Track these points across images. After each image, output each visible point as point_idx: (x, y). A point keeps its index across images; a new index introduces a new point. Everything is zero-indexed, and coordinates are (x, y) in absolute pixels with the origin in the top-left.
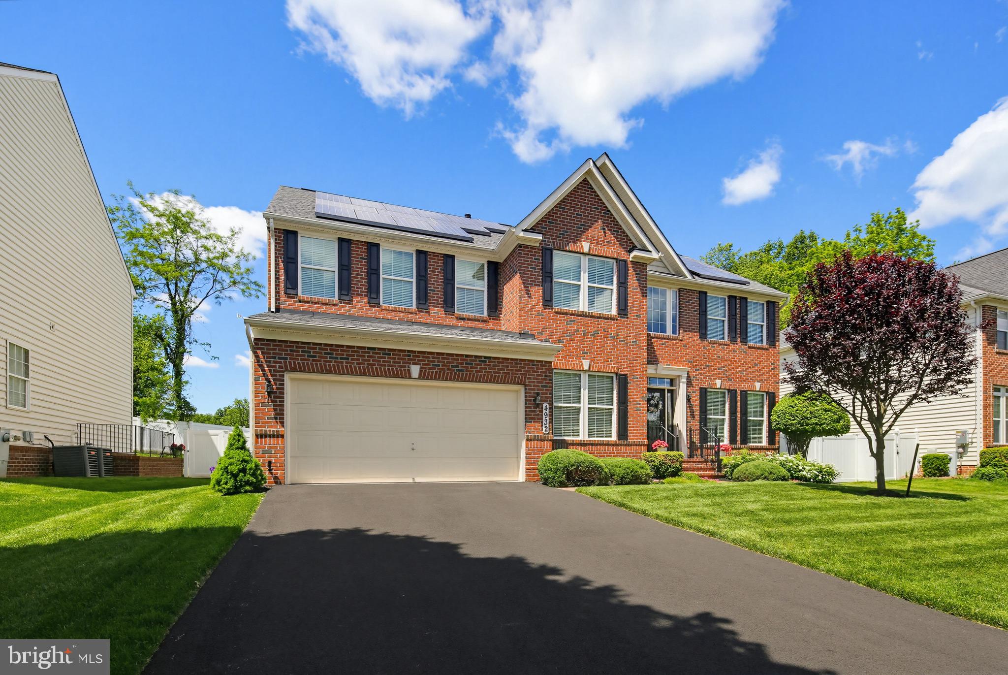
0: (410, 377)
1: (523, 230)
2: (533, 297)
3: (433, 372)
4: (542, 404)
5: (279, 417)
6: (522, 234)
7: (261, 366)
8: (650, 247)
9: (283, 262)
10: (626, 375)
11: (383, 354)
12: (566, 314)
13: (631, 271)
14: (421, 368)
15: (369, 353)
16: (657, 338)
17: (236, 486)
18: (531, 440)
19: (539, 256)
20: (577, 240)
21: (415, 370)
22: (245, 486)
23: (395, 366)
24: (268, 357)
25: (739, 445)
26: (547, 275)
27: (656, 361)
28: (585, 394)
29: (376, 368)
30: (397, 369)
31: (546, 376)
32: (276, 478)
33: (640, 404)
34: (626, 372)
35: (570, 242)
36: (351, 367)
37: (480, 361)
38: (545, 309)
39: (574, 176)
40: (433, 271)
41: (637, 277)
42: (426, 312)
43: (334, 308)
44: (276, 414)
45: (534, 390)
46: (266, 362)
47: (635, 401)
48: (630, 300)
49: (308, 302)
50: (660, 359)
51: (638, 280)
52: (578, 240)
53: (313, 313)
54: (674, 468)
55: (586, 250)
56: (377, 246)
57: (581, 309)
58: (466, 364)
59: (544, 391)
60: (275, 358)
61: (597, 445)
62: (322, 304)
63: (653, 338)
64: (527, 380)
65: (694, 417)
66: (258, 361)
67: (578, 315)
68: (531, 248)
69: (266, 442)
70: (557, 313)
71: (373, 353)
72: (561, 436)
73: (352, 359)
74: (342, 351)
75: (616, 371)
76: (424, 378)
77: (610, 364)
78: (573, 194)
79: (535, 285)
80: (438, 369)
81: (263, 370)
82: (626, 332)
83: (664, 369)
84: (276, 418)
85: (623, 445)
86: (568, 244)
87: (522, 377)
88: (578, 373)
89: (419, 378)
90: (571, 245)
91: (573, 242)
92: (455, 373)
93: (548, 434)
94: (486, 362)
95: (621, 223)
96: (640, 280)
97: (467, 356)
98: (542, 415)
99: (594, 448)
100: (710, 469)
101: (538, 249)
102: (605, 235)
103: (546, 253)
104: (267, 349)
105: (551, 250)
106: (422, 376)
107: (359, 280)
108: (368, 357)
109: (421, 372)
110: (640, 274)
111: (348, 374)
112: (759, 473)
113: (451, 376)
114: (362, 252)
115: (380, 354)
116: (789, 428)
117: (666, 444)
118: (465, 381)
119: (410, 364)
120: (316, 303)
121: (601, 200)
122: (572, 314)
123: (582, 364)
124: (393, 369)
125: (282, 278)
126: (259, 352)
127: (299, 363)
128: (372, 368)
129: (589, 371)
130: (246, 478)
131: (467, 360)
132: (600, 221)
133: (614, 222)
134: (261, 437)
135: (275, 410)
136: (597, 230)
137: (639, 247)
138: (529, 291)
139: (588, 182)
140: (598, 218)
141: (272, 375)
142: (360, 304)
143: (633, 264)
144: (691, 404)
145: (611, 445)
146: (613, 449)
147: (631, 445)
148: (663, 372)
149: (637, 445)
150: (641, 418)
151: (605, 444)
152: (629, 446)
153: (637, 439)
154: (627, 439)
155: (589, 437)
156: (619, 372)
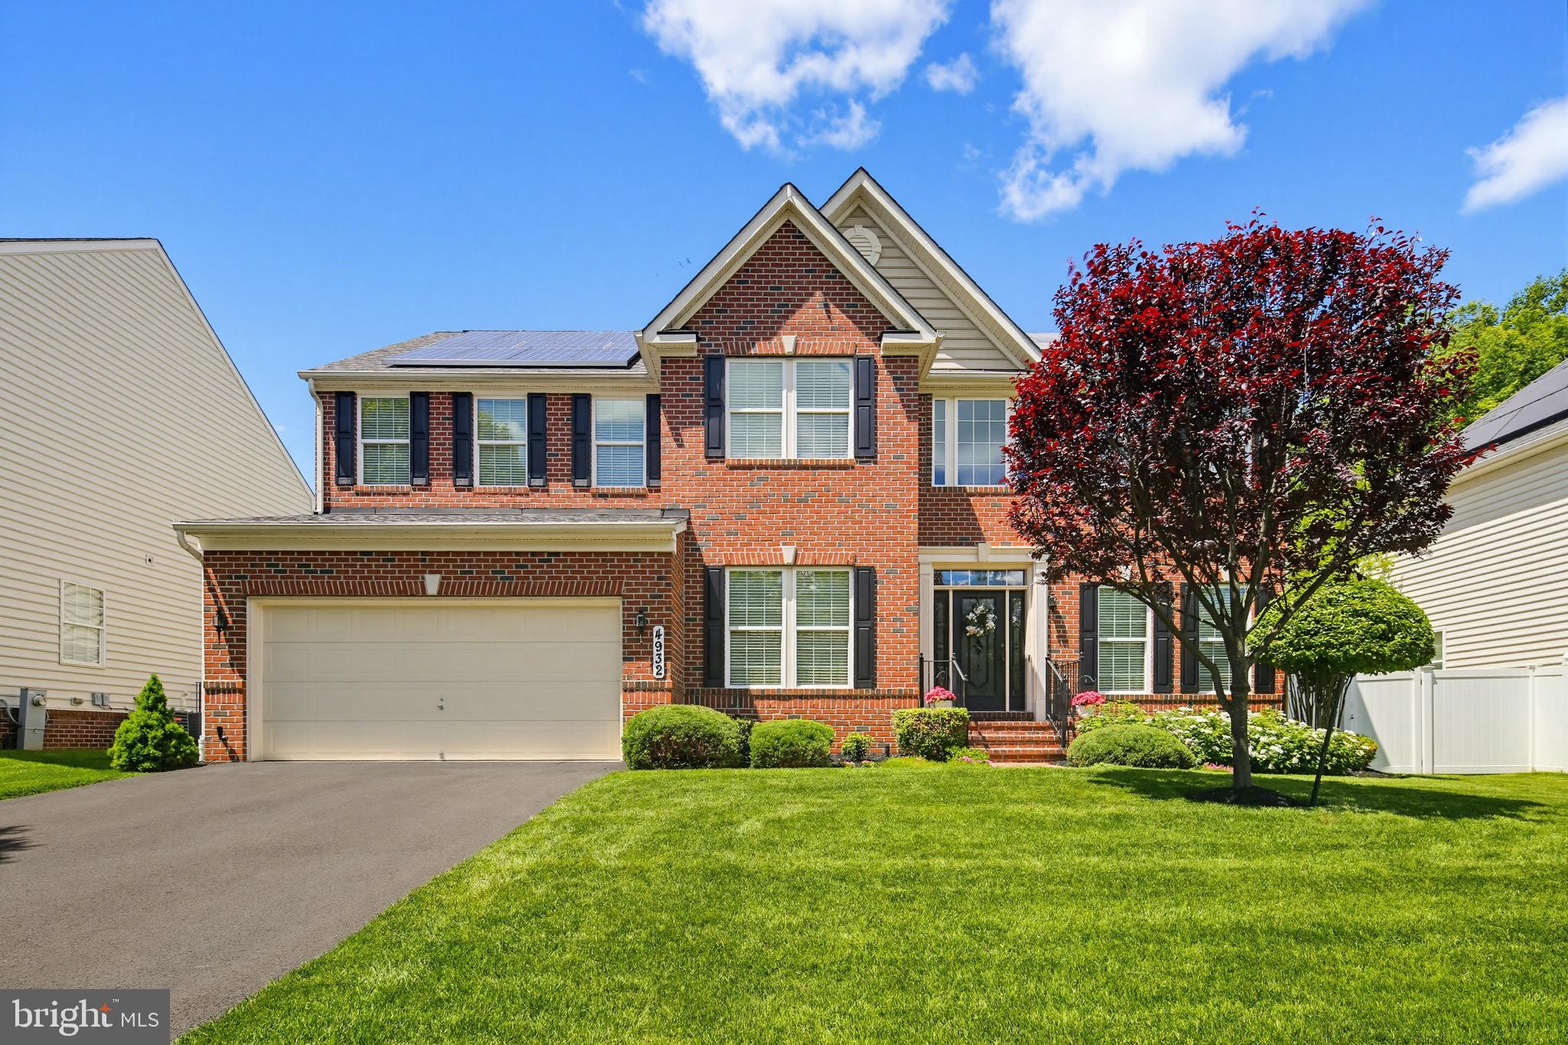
0: (424, 594)
1: (659, 333)
2: (686, 445)
3: (460, 584)
4: (651, 628)
5: (239, 662)
6: (657, 340)
7: (212, 590)
8: (916, 324)
9: (334, 439)
10: (871, 570)
11: (384, 560)
12: (750, 467)
13: (884, 374)
14: (443, 578)
15: (362, 560)
16: (982, 495)
17: (131, 761)
18: (632, 690)
19: (699, 372)
20: (771, 334)
21: (432, 582)
22: (143, 762)
23: (402, 578)
24: (221, 577)
25: (1177, 693)
26: (714, 405)
27: (980, 539)
28: (789, 608)
29: (373, 583)
30: (404, 583)
31: (659, 578)
32: (232, 751)
33: (901, 620)
34: (872, 564)
35: (758, 340)
36: (335, 583)
37: (540, 561)
38: (710, 463)
39: (758, 219)
40: (554, 424)
41: (895, 384)
42: (543, 491)
43: (405, 498)
44: (232, 659)
45: (638, 603)
46: (220, 584)
47: (891, 614)
48: (882, 429)
49: (369, 494)
50: (987, 535)
51: (898, 390)
52: (775, 334)
53: (375, 510)
54: (934, 739)
55: (789, 349)
56: (468, 396)
57: (784, 457)
58: (517, 566)
59: (656, 605)
60: (231, 578)
61: (812, 697)
62: (388, 494)
63: (972, 495)
64: (624, 587)
65: (1066, 642)
66: (209, 583)
67: (773, 468)
68: (684, 361)
69: (218, 699)
70: (733, 468)
71: (369, 560)
72: (744, 683)
73: (337, 572)
74: (323, 560)
75: (851, 562)
76: (446, 595)
77: (837, 550)
78: (763, 254)
79: (690, 423)
80: (470, 578)
81: (215, 596)
82: (869, 489)
83: (995, 552)
84: (232, 665)
85: (867, 697)
86: (754, 344)
87: (614, 584)
88: (777, 569)
89: (439, 594)
90: (760, 345)
91: (765, 339)
92: (498, 584)
93: (664, 678)
94: (550, 561)
95: (861, 289)
96: (903, 390)
97: (518, 554)
98: (651, 647)
99: (806, 704)
100: (1051, 743)
101: (697, 361)
102: (829, 317)
103: (712, 368)
104: (221, 565)
105: (720, 360)
106: (443, 592)
107: (441, 453)
108: (361, 566)
109: (441, 584)
110: (902, 378)
111: (331, 595)
112: (1101, 749)
113: (491, 588)
114: (446, 410)
115: (378, 560)
116: (1272, 657)
117: (950, 693)
118: (514, 595)
119: (425, 572)
120: (380, 494)
121: (820, 254)
122: (761, 467)
123: (781, 555)
124: (398, 584)
125: (333, 463)
126: (210, 570)
127: (262, 583)
128: (366, 583)
129: (794, 565)
130: (146, 752)
131: (519, 561)
132: (818, 293)
133: (849, 289)
134: (213, 694)
135: (231, 653)
136: (813, 309)
137: (899, 327)
138: (679, 435)
139: (794, 226)
140: (813, 288)
141: (227, 603)
142: (443, 487)
143: (888, 362)
144: (1060, 617)
145: (839, 697)
146: (845, 705)
147: (883, 697)
148: (992, 559)
149: (894, 697)
150: (905, 647)
151: (828, 697)
152: (878, 698)
153: (895, 686)
154: (874, 686)
155: (799, 683)
156: (858, 564)
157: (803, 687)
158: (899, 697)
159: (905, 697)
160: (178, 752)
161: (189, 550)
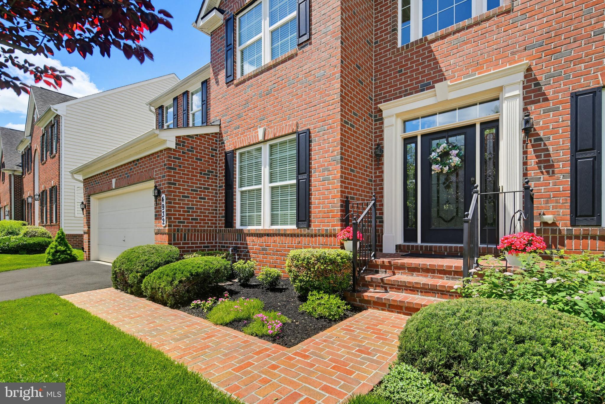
1: (202, 19)
4: (161, 196)
7: (84, 194)
10: (307, 132)
11: (107, 175)
16: (443, 37)
33: (328, 170)
34: (308, 127)
47: (322, 166)
57: (262, 66)
58: (130, 170)
60: (86, 189)
64: (155, 174)
75: (295, 130)
87: (152, 172)
98: (161, 207)
101: (223, 27)
103: (228, 25)
105: (233, 18)
126: (84, 187)
145: (288, 235)
146: (292, 241)
147: (316, 236)
148: (452, 96)
149: (323, 236)
150: (330, 193)
151: (282, 235)
152: (312, 236)
153: (323, 226)
154: (309, 226)
155: (272, 224)
156: (299, 130)
157: (274, 227)
158: (327, 236)
159: (331, 236)
160: (59, 258)
161: (76, 180)
